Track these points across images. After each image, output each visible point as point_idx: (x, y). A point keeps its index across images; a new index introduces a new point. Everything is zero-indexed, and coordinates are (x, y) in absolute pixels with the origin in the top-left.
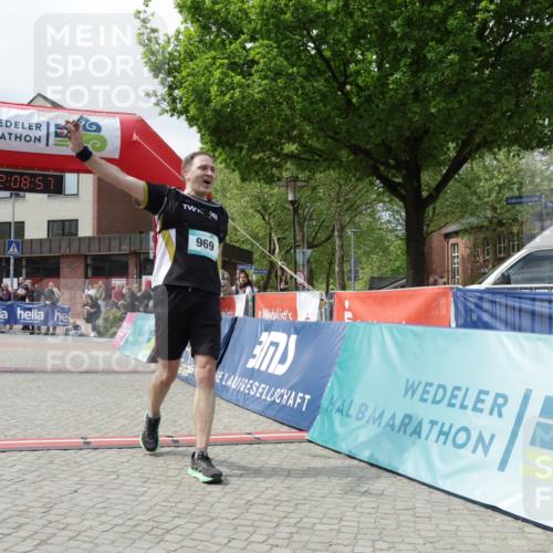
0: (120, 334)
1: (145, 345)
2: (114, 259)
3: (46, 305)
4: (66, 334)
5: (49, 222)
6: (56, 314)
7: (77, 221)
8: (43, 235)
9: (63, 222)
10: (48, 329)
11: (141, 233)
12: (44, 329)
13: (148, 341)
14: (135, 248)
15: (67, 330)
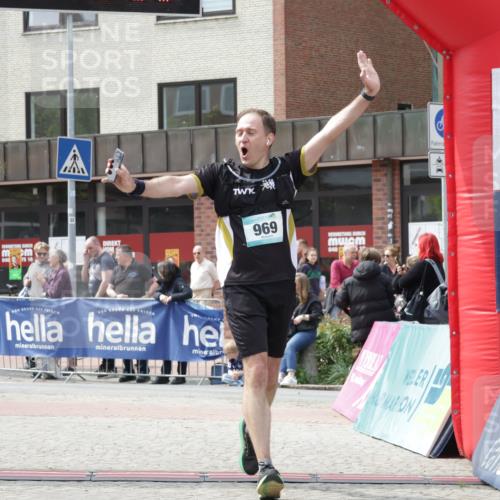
0: (355, 377)
1: (425, 406)
2: (333, 179)
3: (161, 304)
4: (215, 381)
5: (161, 87)
6: (188, 327)
7: (233, 81)
8: (148, 121)
9: (198, 85)
10: (167, 367)
11: (402, 107)
12: (155, 366)
13: (433, 396)
14: (389, 148)
15: (217, 370)
